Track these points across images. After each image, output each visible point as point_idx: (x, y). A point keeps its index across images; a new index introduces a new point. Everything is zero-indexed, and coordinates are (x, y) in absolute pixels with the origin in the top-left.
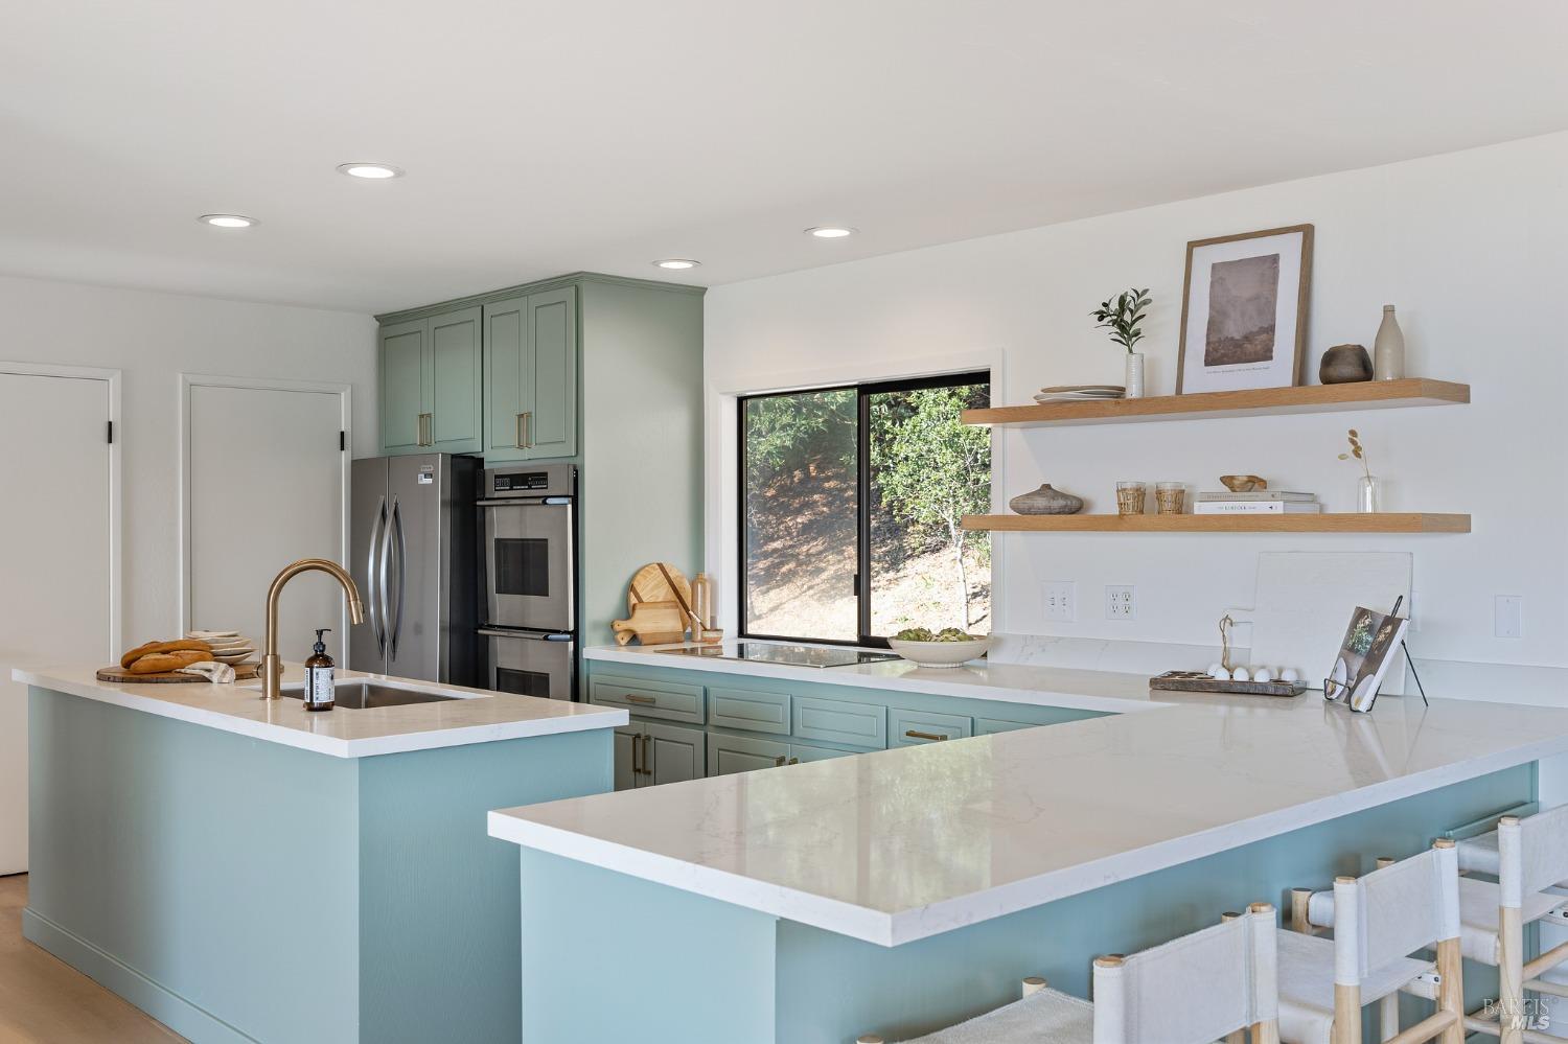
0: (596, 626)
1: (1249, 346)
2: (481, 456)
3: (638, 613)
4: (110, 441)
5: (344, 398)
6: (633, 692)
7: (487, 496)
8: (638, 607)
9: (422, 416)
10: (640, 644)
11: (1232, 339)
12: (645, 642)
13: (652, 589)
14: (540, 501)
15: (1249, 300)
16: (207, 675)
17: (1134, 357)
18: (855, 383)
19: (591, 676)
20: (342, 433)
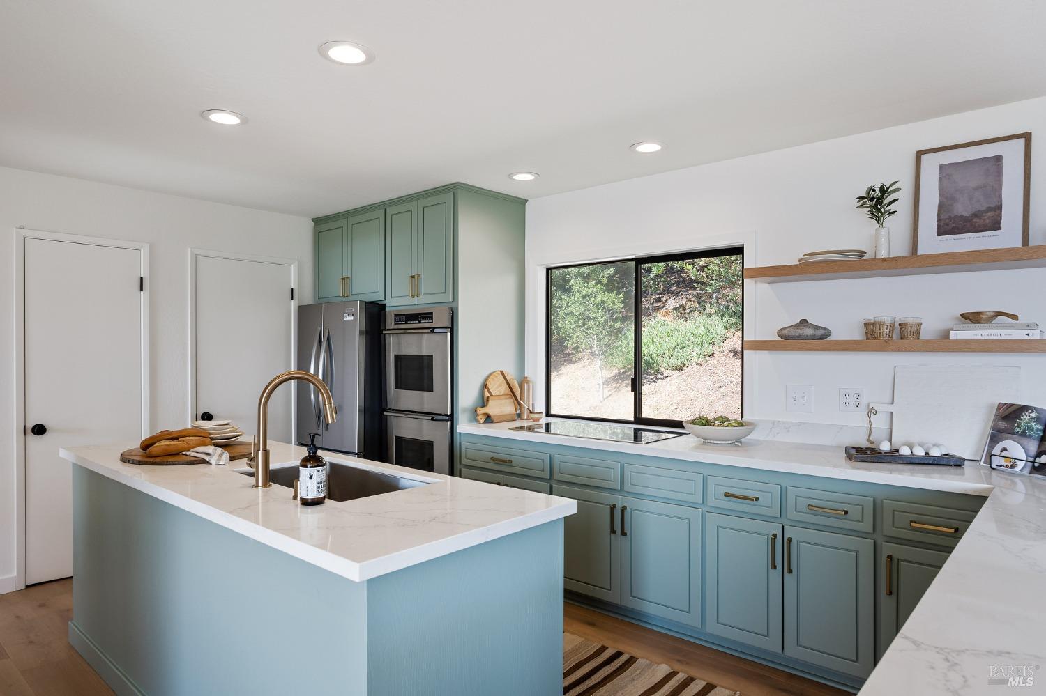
0: (465, 410)
1: (978, 221)
2: (384, 302)
3: (491, 402)
4: (142, 290)
5: (293, 269)
6: (494, 455)
7: (387, 328)
8: (490, 398)
9: (343, 279)
10: (492, 422)
11: (961, 216)
12: (495, 421)
13: (497, 387)
14: (429, 331)
15: (977, 188)
16: (207, 458)
17: (882, 230)
18: (633, 257)
19: (462, 443)
20: (292, 290)
